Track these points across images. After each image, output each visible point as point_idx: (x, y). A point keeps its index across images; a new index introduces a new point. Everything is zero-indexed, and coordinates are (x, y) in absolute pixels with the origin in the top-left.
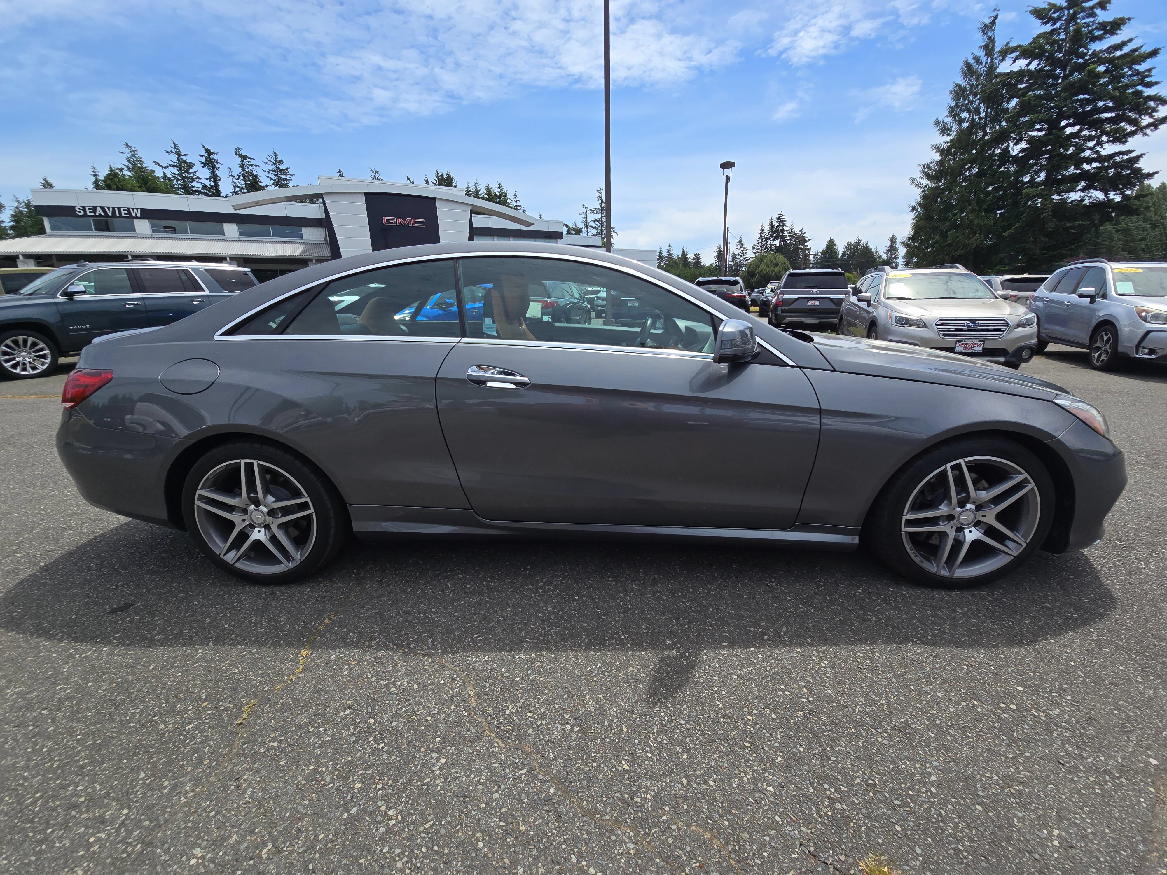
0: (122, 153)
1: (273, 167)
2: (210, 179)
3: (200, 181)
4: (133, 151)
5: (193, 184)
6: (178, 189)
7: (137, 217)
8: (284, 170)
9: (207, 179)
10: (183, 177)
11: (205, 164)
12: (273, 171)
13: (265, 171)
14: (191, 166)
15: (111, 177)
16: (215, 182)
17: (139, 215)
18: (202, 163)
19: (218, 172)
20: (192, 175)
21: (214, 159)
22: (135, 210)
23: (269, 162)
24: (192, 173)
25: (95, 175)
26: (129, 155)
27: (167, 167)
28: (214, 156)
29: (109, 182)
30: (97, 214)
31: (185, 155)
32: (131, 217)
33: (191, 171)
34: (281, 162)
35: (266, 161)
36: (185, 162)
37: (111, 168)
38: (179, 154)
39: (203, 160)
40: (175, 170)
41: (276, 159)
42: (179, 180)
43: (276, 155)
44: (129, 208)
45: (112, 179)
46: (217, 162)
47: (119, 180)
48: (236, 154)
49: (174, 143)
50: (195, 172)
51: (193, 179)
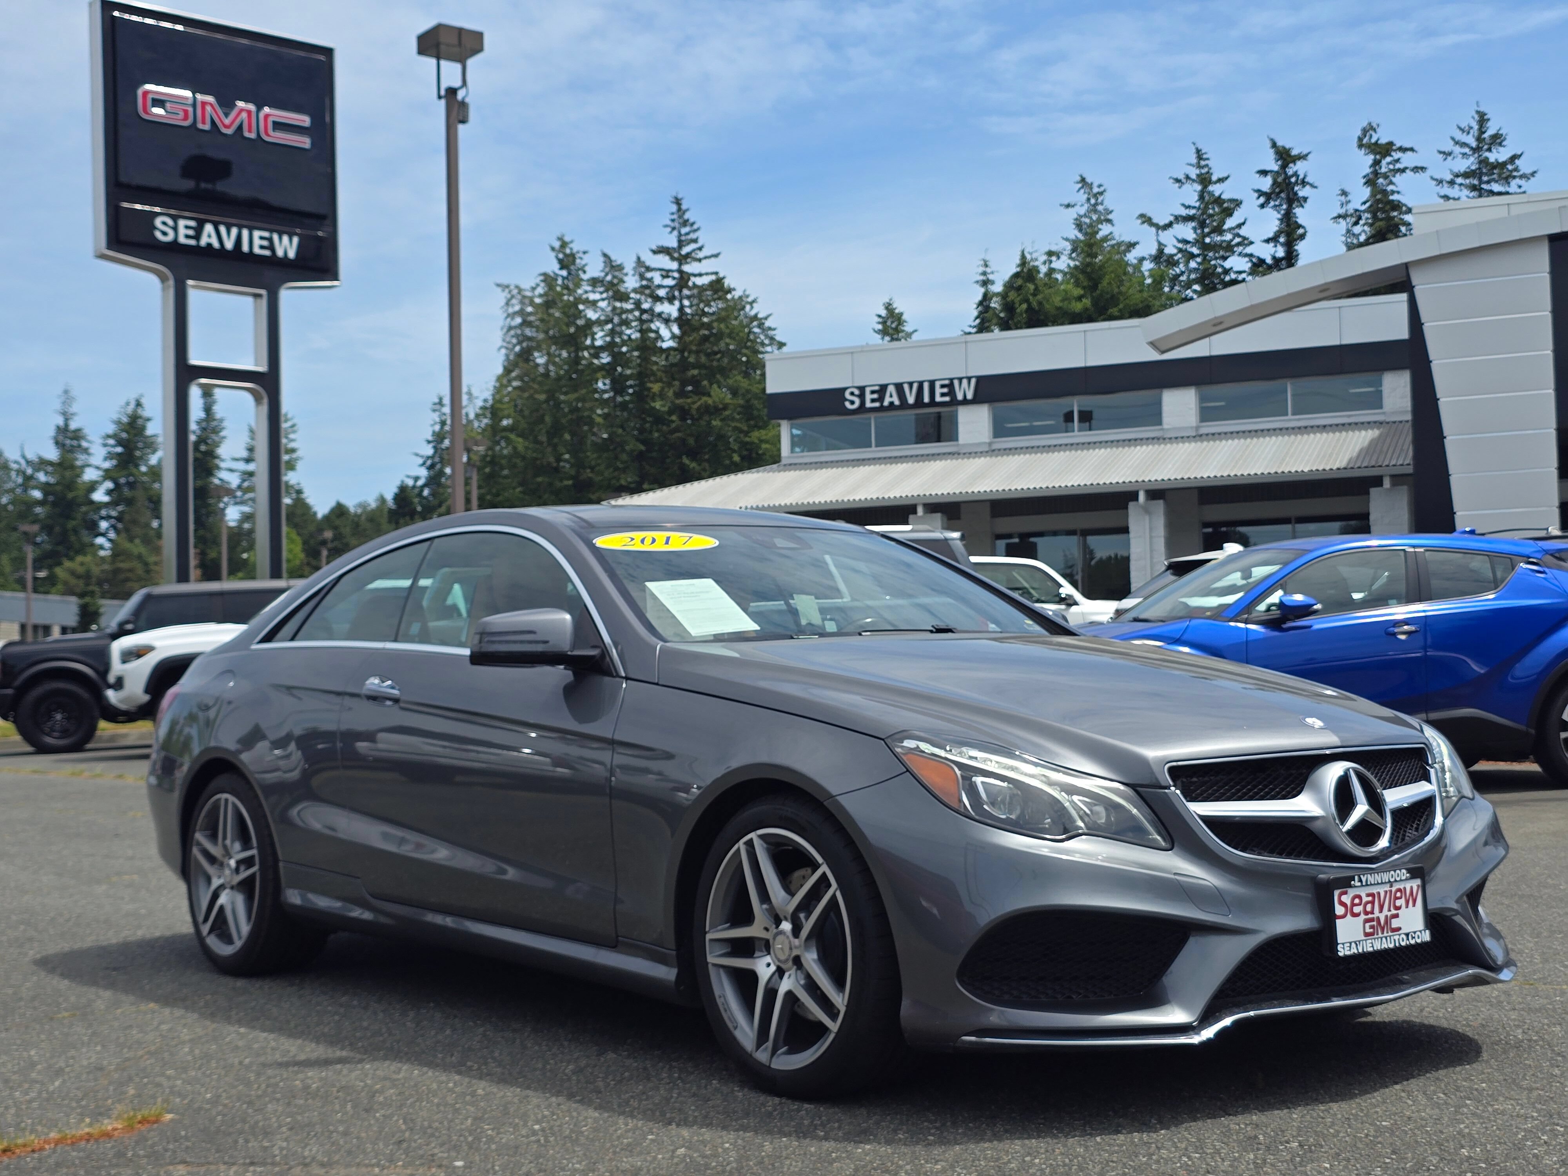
0: (1068, 206)
1: (1470, 163)
2: (1274, 239)
3: (1249, 250)
4: (1095, 196)
5: (1227, 264)
6: (1188, 285)
7: (965, 402)
8: (1503, 165)
9: (1267, 241)
10: (1205, 247)
11: (1268, 197)
12: (1466, 175)
13: (1440, 182)
14: (1228, 208)
15: (1020, 282)
16: (1290, 246)
17: (970, 396)
18: (1260, 193)
19: (1301, 215)
20: (1228, 237)
21: (1296, 174)
22: (965, 382)
23: (1458, 150)
24: (1230, 230)
25: (985, 283)
26: (1082, 211)
27: (1170, 225)
28: (1300, 167)
29: (1012, 295)
30: (886, 403)
31: (1221, 180)
32: (954, 402)
33: (1230, 223)
34: (1497, 140)
35: (1449, 146)
36: (1218, 201)
37: (1023, 257)
38: (1205, 180)
39: (1266, 183)
40: (1187, 231)
41: (1481, 132)
42: (1193, 256)
43: (1482, 119)
44: (951, 380)
45: (1019, 288)
46: (1304, 183)
47: (1036, 289)
48: (1361, 146)
49: (1198, 151)
50: (1239, 226)
51: (1229, 248)
